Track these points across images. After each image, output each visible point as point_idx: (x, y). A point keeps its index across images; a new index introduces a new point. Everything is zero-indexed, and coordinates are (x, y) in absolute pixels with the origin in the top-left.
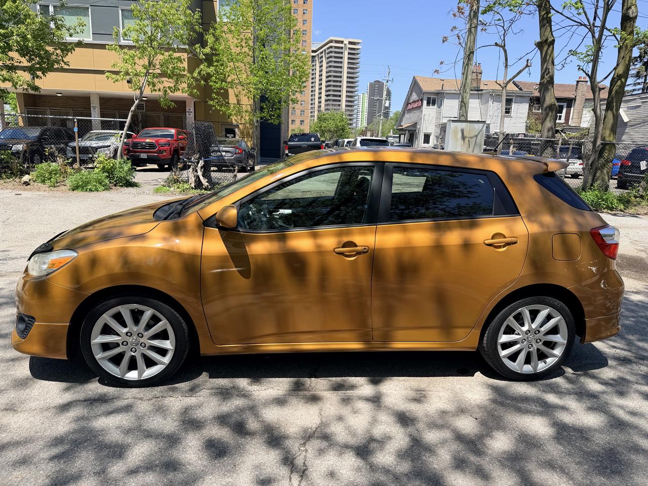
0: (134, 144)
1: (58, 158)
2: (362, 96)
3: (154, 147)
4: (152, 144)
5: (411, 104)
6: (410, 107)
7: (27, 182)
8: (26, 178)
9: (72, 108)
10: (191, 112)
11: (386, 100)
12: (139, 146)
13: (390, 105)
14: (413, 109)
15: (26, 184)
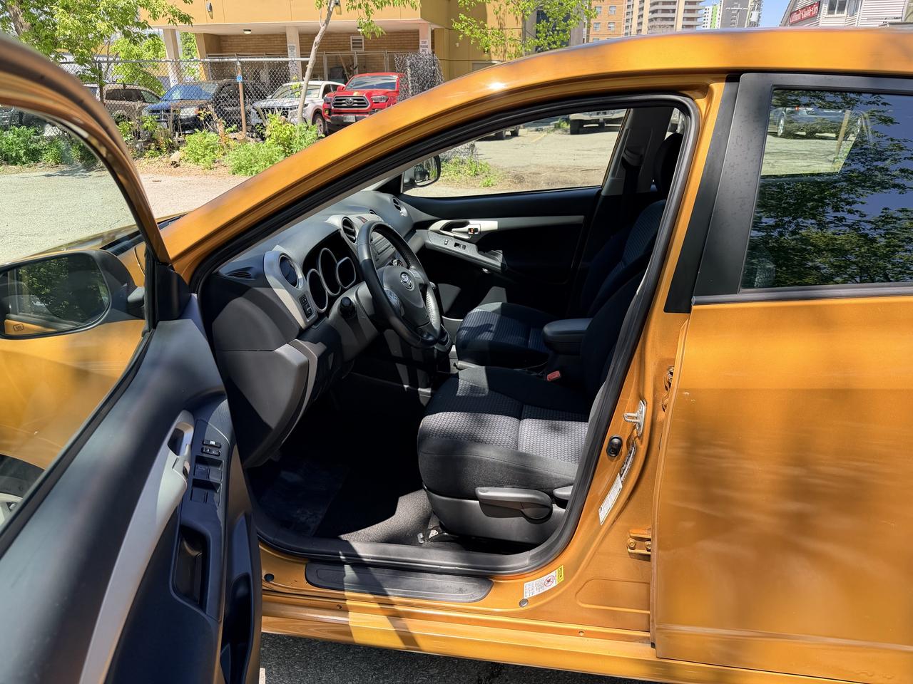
0: (337, 100)
1: (218, 125)
2: (711, 10)
3: (365, 103)
4: (362, 100)
5: (798, 12)
6: (796, 17)
7: (175, 162)
8: (176, 156)
9: (266, 52)
10: (427, 47)
11: (753, 10)
12: (344, 103)
13: (759, 17)
14: (802, 20)
15: (175, 164)
